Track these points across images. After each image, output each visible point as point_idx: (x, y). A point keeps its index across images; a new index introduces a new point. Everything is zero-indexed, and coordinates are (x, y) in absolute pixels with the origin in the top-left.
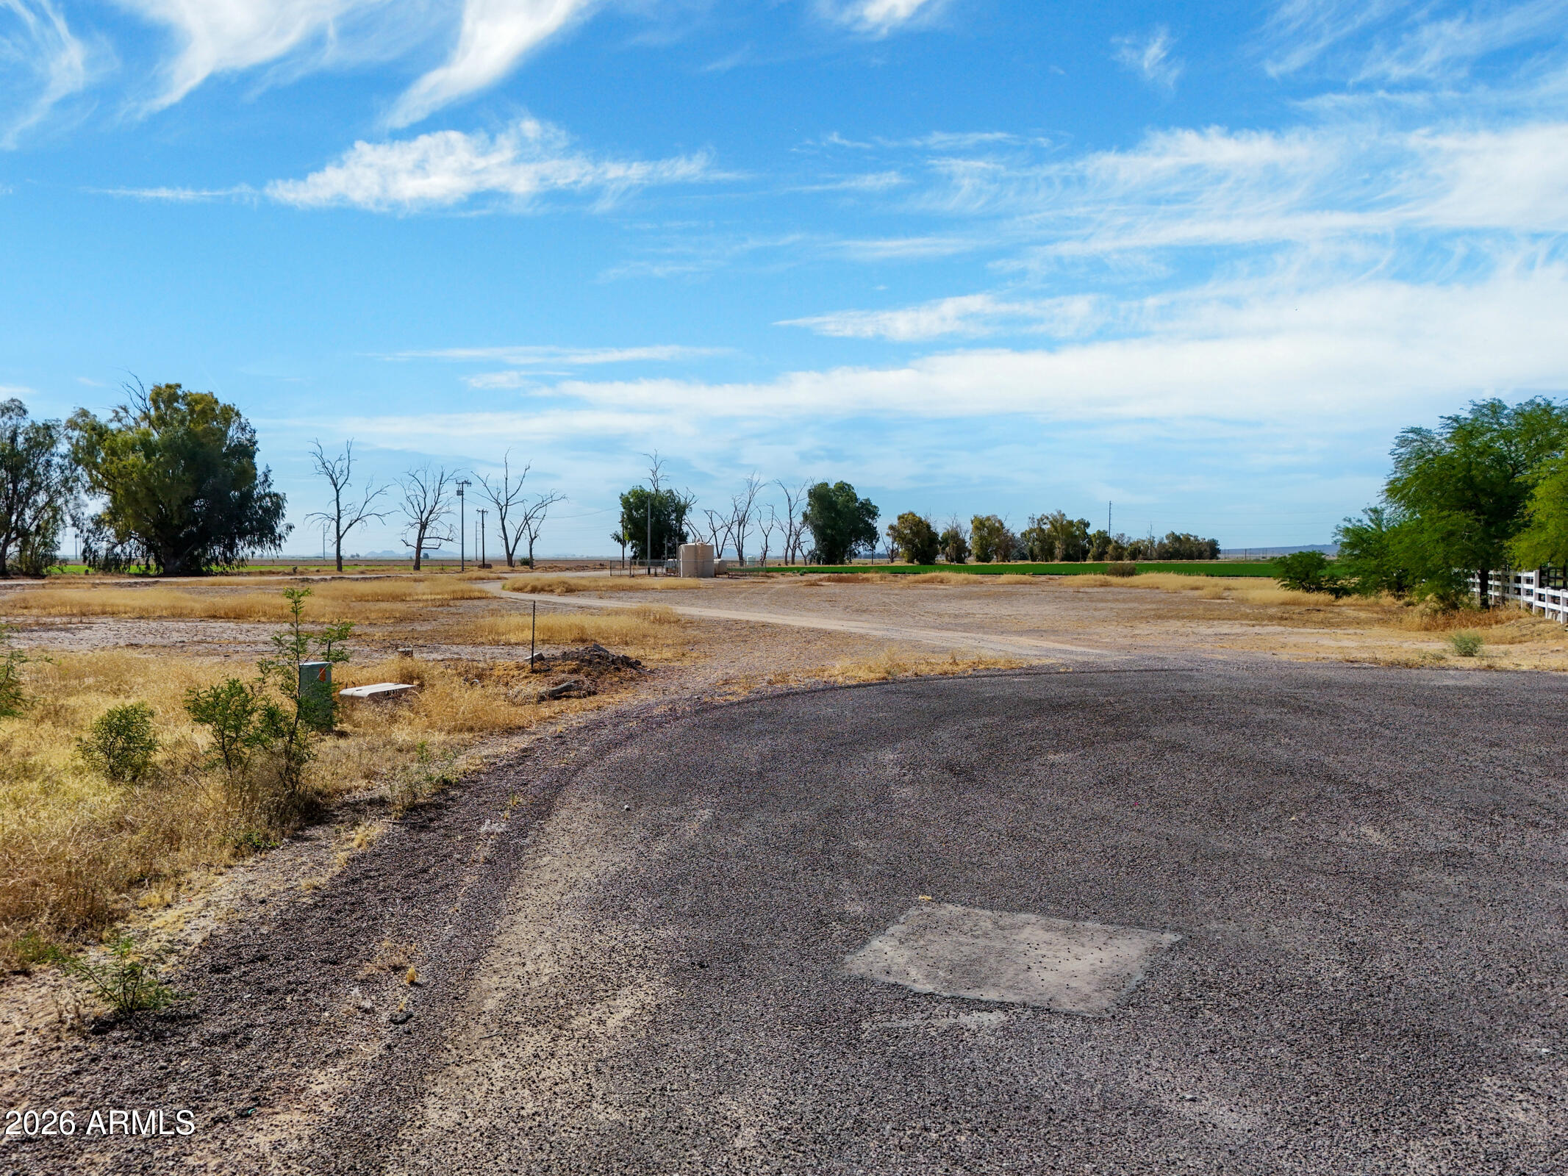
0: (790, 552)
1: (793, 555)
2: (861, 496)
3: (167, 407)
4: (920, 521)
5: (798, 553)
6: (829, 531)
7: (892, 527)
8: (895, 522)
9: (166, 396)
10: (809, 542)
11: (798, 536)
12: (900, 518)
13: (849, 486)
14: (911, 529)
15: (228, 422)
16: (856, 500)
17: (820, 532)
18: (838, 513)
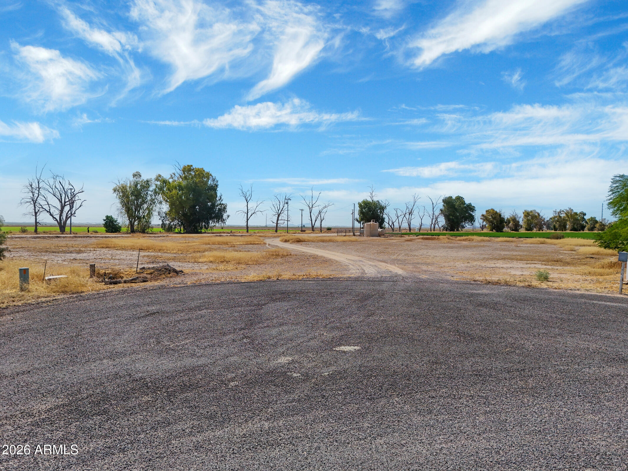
0: (433, 225)
1: (434, 227)
2: (467, 202)
3: (188, 173)
4: (496, 213)
5: (436, 226)
6: (451, 217)
7: (483, 215)
8: (485, 213)
9: (188, 169)
10: (442, 221)
11: (437, 219)
12: (487, 211)
13: (462, 198)
14: (492, 216)
15: (208, 179)
16: (465, 204)
17: (447, 218)
18: (456, 209)
